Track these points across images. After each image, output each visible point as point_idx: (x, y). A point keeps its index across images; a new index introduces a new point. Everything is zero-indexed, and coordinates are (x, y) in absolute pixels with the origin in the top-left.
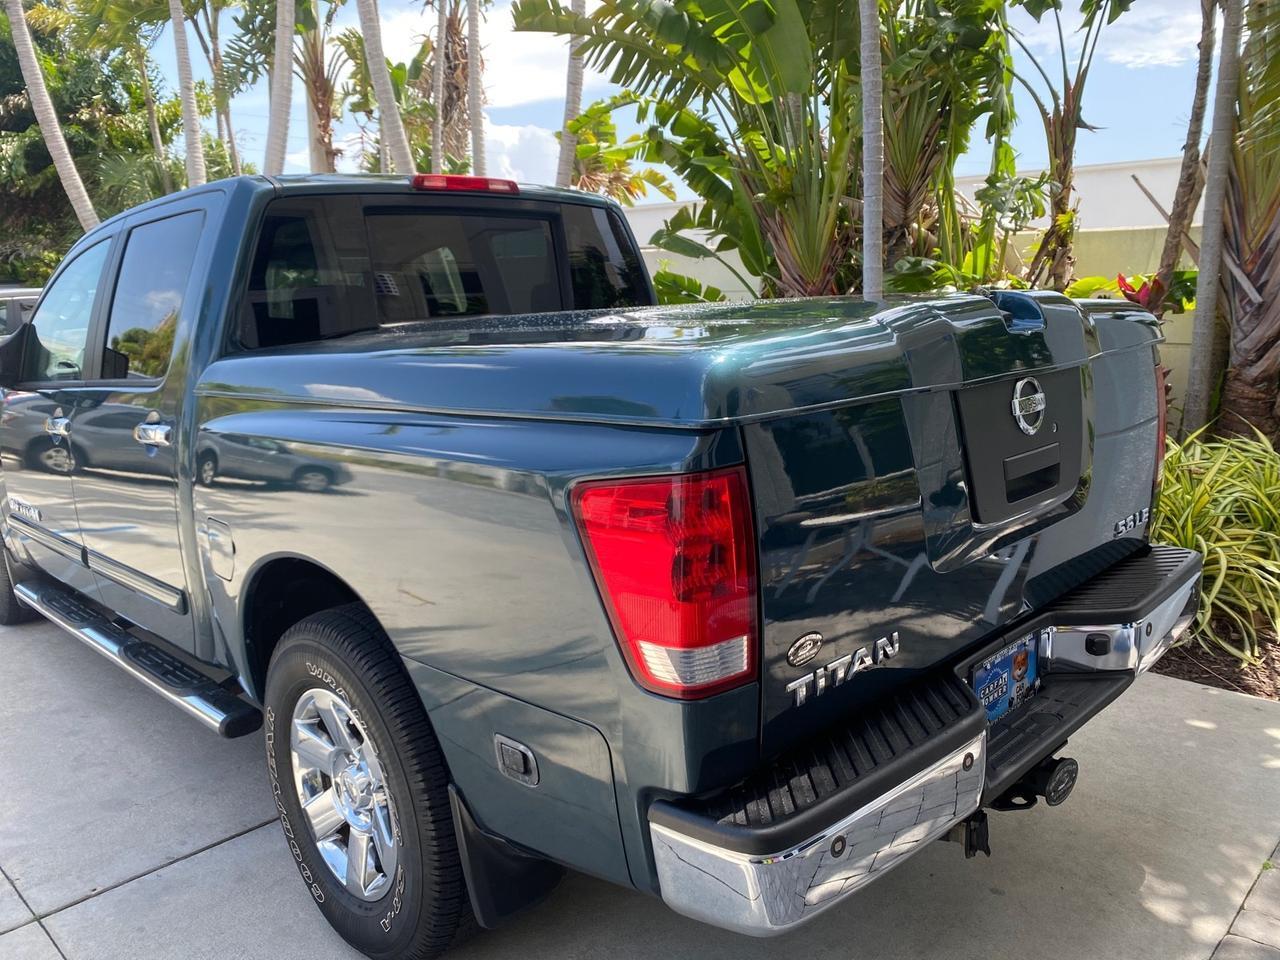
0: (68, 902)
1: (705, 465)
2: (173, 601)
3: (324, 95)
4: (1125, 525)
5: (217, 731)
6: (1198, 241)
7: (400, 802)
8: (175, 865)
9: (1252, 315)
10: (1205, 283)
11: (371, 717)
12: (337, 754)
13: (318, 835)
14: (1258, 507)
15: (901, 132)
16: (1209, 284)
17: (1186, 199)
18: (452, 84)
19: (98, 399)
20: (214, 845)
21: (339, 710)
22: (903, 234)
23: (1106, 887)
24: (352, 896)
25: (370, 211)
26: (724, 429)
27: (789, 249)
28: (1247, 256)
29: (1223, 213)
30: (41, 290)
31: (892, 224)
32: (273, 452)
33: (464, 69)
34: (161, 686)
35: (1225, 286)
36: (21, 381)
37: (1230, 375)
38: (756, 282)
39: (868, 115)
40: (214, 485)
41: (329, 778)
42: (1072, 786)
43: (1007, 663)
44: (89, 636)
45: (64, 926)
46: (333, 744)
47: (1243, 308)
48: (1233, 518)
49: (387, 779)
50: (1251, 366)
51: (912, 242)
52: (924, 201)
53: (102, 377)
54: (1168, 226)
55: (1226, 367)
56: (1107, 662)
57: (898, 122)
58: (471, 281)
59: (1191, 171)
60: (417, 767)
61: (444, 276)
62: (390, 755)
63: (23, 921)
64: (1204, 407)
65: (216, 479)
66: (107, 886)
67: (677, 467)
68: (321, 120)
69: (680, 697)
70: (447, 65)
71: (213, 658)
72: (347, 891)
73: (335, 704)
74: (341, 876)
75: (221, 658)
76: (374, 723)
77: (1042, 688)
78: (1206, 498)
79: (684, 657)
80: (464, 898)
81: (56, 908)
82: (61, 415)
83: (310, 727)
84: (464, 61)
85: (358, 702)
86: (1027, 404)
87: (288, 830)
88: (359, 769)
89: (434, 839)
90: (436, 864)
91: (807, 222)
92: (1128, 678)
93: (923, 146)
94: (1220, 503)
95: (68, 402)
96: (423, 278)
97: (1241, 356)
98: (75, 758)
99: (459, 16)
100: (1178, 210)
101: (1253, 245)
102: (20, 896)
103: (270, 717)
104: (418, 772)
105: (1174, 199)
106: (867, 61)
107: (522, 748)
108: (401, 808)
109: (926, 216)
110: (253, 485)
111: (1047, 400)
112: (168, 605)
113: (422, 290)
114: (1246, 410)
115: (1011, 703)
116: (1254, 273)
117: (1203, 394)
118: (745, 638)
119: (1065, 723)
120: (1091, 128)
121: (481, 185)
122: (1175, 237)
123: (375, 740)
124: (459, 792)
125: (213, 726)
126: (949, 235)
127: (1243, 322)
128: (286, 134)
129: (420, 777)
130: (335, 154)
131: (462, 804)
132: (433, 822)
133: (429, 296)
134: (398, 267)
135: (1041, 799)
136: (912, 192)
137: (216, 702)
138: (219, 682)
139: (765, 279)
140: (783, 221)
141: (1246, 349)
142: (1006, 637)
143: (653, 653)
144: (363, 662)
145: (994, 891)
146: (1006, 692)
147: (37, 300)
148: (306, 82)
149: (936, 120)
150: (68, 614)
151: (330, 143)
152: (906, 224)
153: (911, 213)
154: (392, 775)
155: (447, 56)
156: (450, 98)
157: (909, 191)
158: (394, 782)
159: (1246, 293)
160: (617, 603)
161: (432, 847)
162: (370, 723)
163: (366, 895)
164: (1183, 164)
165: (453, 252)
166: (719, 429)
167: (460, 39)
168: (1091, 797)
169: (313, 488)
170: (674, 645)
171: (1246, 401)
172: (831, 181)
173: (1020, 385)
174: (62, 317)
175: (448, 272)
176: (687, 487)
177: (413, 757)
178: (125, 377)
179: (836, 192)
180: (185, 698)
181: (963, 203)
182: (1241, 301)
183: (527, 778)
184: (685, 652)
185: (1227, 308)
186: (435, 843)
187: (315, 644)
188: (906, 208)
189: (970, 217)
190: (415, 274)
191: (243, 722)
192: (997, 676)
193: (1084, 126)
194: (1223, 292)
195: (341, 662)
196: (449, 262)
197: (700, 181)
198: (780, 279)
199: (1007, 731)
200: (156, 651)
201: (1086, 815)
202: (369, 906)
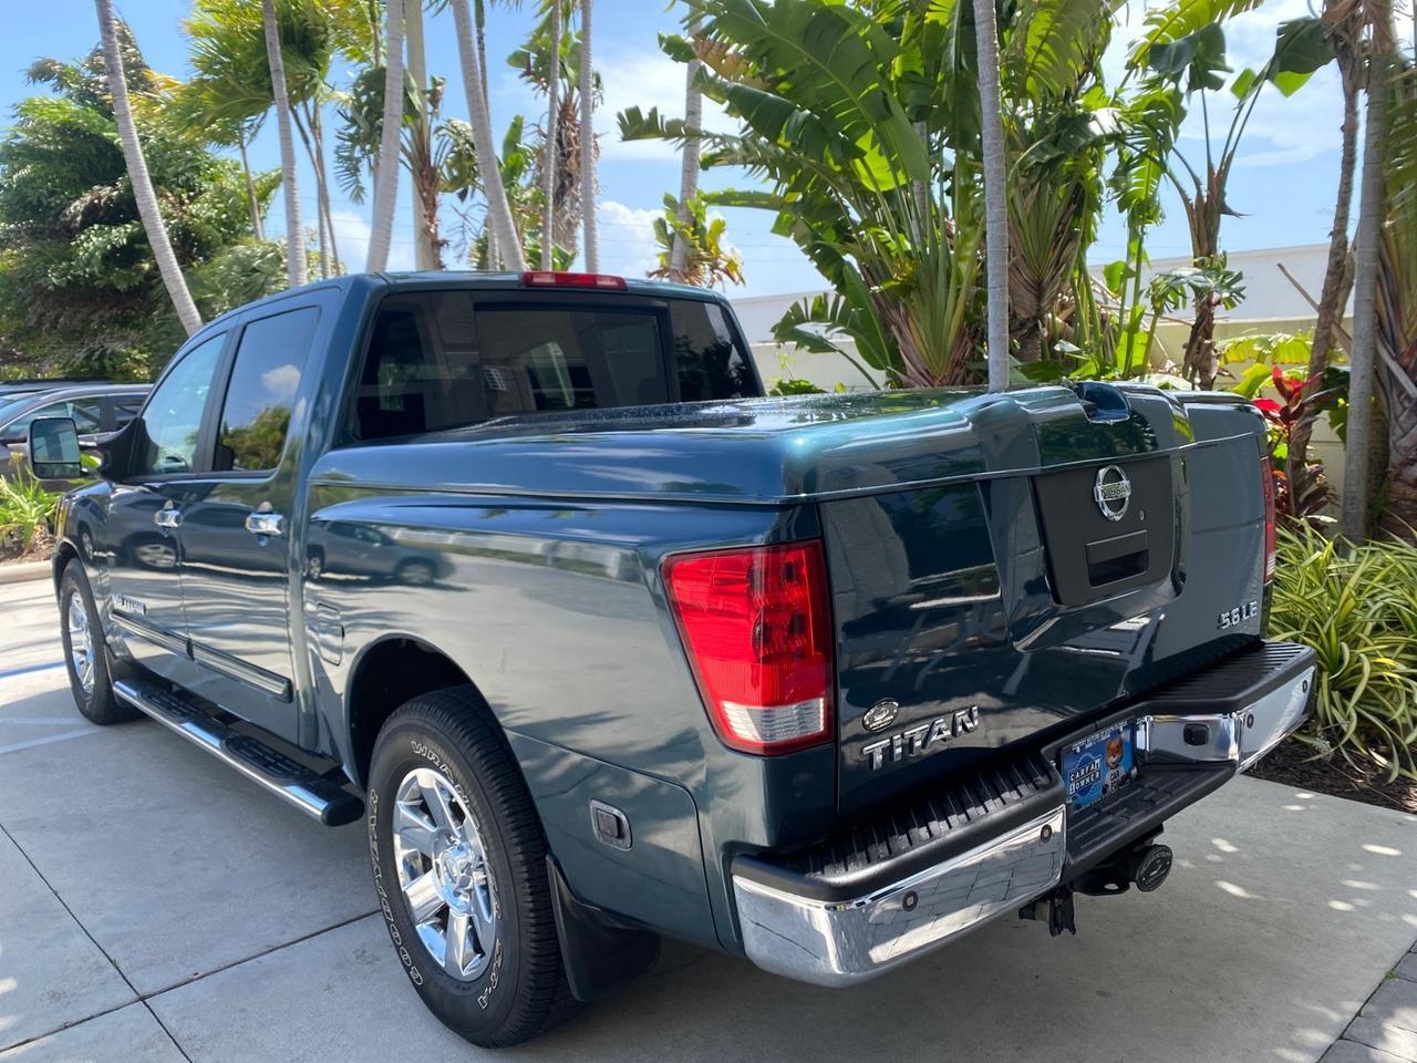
0: (171, 985)
1: (783, 537)
2: (279, 689)
3: (430, 184)
4: (1230, 617)
5: (320, 820)
6: (1350, 330)
7: (499, 876)
8: (275, 952)
9: (1411, 410)
10: (1359, 377)
11: (473, 792)
12: (439, 834)
13: (418, 918)
14: (1410, 615)
15: (1032, 219)
16: (1363, 377)
17: (1335, 288)
18: (565, 171)
19: (206, 491)
20: (313, 935)
21: (443, 789)
22: (1037, 326)
23: (1218, 992)
24: (450, 977)
25: (479, 307)
26: (801, 504)
27: (914, 341)
28: (1404, 348)
29: (1376, 302)
30: (151, 385)
31: (1023, 315)
32: (377, 545)
33: (578, 155)
34: (263, 777)
35: (1381, 380)
36: (130, 475)
37: (1389, 475)
38: (880, 376)
39: (991, 204)
40: (320, 581)
41: (429, 860)
42: (1165, 874)
43: (1098, 749)
44: (189, 730)
45: (168, 1005)
46: (435, 825)
47: (1401, 403)
48: (1384, 625)
49: (487, 853)
50: (1412, 465)
51: (1046, 334)
52: (1059, 290)
53: (214, 469)
54: (1317, 316)
55: (1387, 466)
56: (1206, 753)
57: (1028, 209)
58: (579, 375)
59: (1338, 258)
60: (516, 840)
61: (553, 369)
62: (490, 829)
63: (128, 1001)
64: (1362, 509)
65: (323, 575)
66: (208, 971)
67: (759, 540)
68: (427, 210)
69: (759, 752)
70: (559, 152)
71: (315, 748)
72: (444, 972)
73: (438, 783)
74: (439, 957)
75: (324, 746)
76: (476, 797)
77: (1139, 777)
78: (1352, 602)
79: (765, 716)
80: (559, 972)
81: (159, 990)
82: (171, 507)
83: (412, 808)
84: (577, 147)
85: (460, 778)
86: (1111, 490)
87: (388, 913)
88: (461, 849)
89: (531, 910)
90: (534, 936)
91: (933, 315)
92: (1228, 769)
93: (1057, 234)
94: (1370, 609)
95: (177, 494)
96: (531, 373)
97: (1400, 454)
98: (174, 853)
99: (574, 101)
100: (1328, 299)
101: (1409, 336)
102: (124, 978)
103: (373, 800)
104: (517, 844)
105: (1322, 287)
106: (989, 149)
107: (616, 812)
108: (500, 880)
109: (1063, 306)
110: (358, 580)
111: (1133, 487)
112: (275, 693)
113: (529, 385)
114: (1409, 512)
115: (1104, 791)
116: (1411, 366)
117: (1361, 496)
118: (821, 700)
119: (1157, 808)
120: (1238, 215)
121: (589, 281)
122: (1325, 328)
123: (477, 815)
124: (557, 863)
125: (316, 815)
126: (1087, 327)
127: (1401, 419)
128: (390, 225)
129: (519, 849)
130: (442, 245)
131: (560, 876)
132: (531, 894)
133: (536, 391)
134: (506, 361)
135: (1133, 885)
136: (1045, 282)
137: (317, 791)
138: (321, 773)
139: (889, 374)
140: (907, 313)
141: (1405, 448)
142: (1098, 723)
143: (735, 713)
144: (467, 738)
145: (1100, 993)
146: (1099, 779)
147: (145, 396)
148: (412, 171)
149: (1069, 205)
150: (168, 709)
151: (436, 234)
152: (1039, 316)
153: (1045, 303)
154: (492, 848)
155: (560, 142)
156: (563, 186)
157: (1042, 281)
158: (494, 854)
159: (1403, 387)
160: (703, 668)
161: (530, 918)
162: (472, 798)
163: (464, 974)
164: (1331, 251)
165: (561, 347)
166: (797, 505)
167: (575, 125)
168: (1211, 907)
169: (415, 581)
170: (756, 704)
171: (1408, 503)
172: (958, 270)
173: (1102, 472)
174: (172, 412)
175: (557, 367)
176: (768, 557)
177: (513, 830)
178: (231, 469)
179: (965, 283)
180: (287, 788)
181: (1103, 293)
182: (1399, 396)
183: (620, 842)
184: (766, 711)
185: (1385, 404)
186: (532, 915)
187: (421, 723)
188: (1039, 298)
189: (1110, 309)
190: (523, 369)
191: (344, 810)
192: (1088, 761)
193: (1229, 212)
194: (1379, 386)
195: (445, 739)
196: (557, 357)
197: (829, 266)
198: (905, 374)
199: (1096, 814)
200: (258, 744)
201: (1204, 924)
202: (467, 985)
